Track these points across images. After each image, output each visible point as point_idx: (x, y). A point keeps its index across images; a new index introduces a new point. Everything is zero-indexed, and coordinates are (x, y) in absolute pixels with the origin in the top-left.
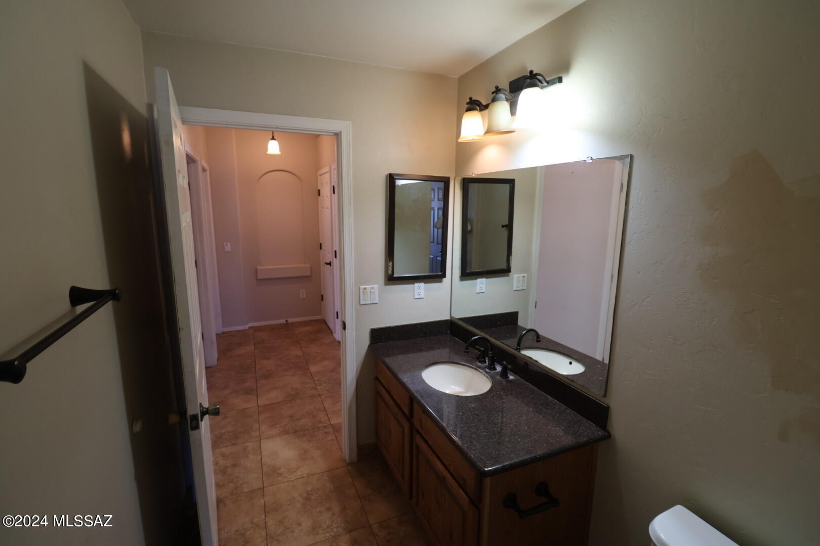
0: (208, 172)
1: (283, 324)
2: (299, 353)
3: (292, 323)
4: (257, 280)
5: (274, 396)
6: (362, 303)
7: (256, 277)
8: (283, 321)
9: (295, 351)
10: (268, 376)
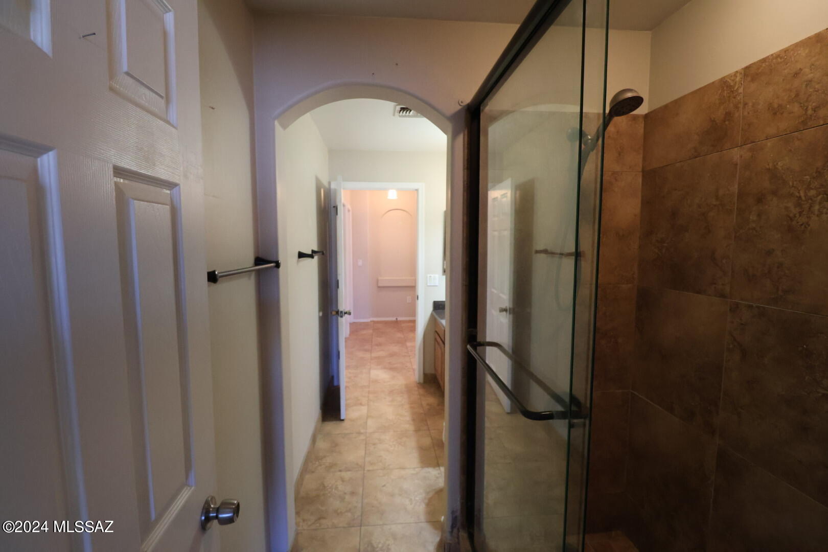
0: (351, 212)
1: (394, 321)
2: (402, 336)
3: (400, 321)
4: (379, 287)
5: (381, 354)
6: (428, 284)
7: (377, 284)
8: (394, 319)
9: (399, 335)
10: (379, 345)
